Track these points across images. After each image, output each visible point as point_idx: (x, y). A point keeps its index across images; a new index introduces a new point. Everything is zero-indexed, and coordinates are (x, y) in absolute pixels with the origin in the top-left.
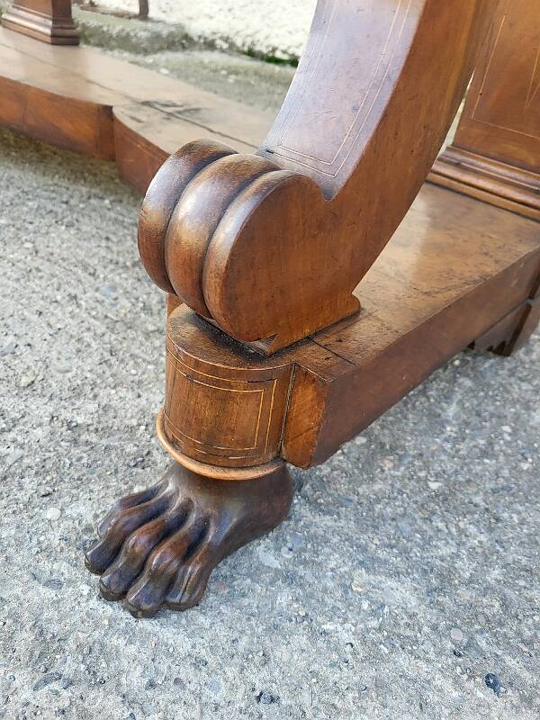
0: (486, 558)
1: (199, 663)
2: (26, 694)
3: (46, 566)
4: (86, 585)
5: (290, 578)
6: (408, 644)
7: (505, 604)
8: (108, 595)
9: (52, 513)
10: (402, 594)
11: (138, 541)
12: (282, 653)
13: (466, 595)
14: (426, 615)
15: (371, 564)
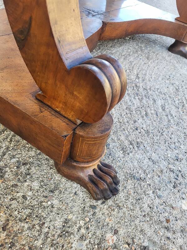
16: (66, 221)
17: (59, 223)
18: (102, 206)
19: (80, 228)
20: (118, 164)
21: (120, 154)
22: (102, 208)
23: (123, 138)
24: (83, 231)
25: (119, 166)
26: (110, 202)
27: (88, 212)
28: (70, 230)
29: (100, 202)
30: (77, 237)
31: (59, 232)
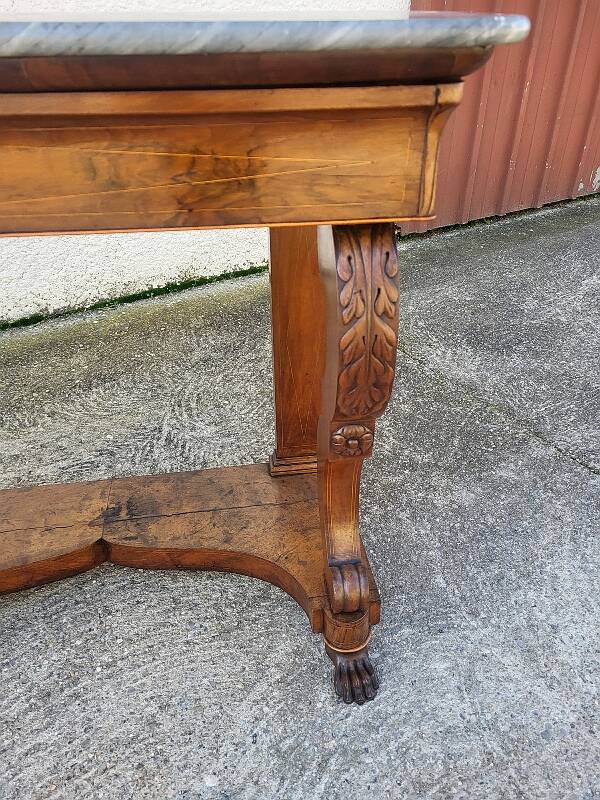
0: (409, 600)
1: (395, 693)
2: (379, 736)
3: (340, 715)
4: (354, 708)
5: (384, 655)
6: (419, 642)
7: (425, 610)
8: (361, 704)
9: (319, 705)
10: (406, 631)
11: (357, 682)
12: (404, 672)
13: (417, 616)
14: (416, 631)
15: (393, 632)
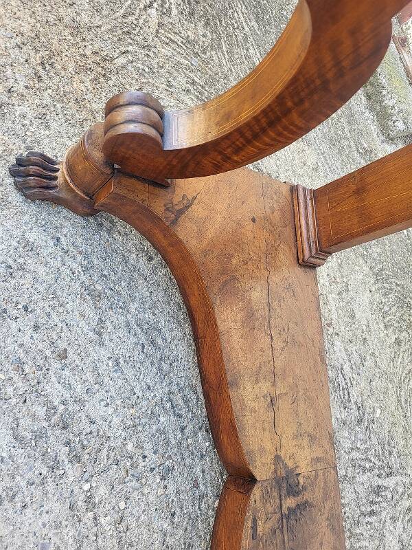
16: (48, 127)
17: (54, 125)
18: (21, 151)
19: (31, 124)
20: (26, 218)
21: (32, 237)
22: (19, 150)
23: (42, 270)
24: (27, 122)
25: (24, 213)
26: (13, 160)
27: (32, 142)
28: (40, 121)
29: (25, 154)
30: (29, 116)
31: (48, 118)
